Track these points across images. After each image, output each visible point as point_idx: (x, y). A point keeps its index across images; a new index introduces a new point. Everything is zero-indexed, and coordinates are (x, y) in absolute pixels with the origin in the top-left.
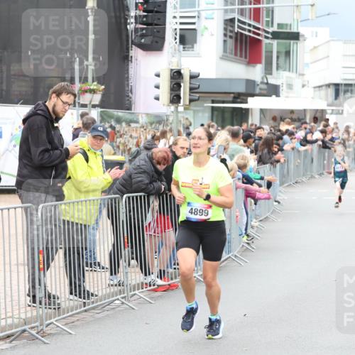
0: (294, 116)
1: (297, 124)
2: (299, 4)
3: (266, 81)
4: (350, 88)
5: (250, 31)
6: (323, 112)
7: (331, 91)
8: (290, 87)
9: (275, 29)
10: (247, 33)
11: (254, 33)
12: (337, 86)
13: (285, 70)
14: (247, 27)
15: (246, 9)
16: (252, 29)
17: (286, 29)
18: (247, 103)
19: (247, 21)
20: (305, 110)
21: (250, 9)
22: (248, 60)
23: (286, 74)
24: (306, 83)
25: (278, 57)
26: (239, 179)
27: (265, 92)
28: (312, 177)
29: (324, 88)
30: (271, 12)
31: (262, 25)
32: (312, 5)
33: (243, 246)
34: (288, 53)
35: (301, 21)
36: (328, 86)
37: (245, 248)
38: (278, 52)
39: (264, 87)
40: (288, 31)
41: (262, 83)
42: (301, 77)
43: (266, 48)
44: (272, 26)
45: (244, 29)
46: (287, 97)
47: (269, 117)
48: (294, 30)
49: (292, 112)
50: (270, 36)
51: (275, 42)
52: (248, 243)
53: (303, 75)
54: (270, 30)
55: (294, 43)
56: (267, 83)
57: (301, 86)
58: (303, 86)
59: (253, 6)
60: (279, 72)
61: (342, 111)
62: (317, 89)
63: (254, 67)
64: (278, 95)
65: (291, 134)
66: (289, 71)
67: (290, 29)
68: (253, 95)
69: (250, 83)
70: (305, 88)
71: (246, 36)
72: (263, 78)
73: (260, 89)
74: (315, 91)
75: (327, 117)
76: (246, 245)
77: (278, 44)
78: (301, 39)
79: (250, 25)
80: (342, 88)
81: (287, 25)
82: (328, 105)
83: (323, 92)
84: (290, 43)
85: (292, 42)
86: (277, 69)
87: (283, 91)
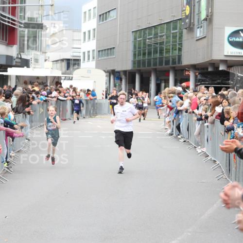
0: (40, 81)
1: (41, 86)
2: (43, 4)
3: (20, 57)
4: (77, 62)
5: (9, 22)
6: (59, 78)
7: (64, 64)
8: (36, 61)
9: (26, 21)
10: (7, 24)
11: (12, 23)
12: (68, 60)
13: (33, 50)
14: (7, 19)
15: (6, 7)
16: (10, 21)
17: (34, 21)
18: (7, 71)
19: (7, 15)
20: (47, 77)
21: (9, 7)
22: (7, 42)
23: (34, 52)
24: (47, 58)
25: (28, 41)
26: (2, 124)
27: (19, 64)
29: (59, 61)
30: (23, 10)
31: (17, 19)
32: (52, 5)
33: (4, 170)
34: (35, 37)
35: (44, 16)
36: (62, 60)
37: (5, 171)
38: (28, 37)
39: (19, 60)
40: (35, 22)
41: (17, 58)
42: (44, 54)
43: (20, 34)
44: (24, 19)
45: (5, 21)
46: (34, 68)
47: (22, 81)
48: (39, 22)
49: (38, 78)
50: (22, 26)
51: (26, 30)
52: (8, 168)
53: (46, 53)
54: (23, 22)
55: (39, 31)
56: (21, 58)
57: (44, 60)
58: (46, 60)
59: (11, 5)
61: (72, 77)
62: (55, 62)
63: (12, 47)
64: (28, 67)
65: (37, 93)
66: (36, 50)
67: (37, 21)
68: (11, 66)
69: (9, 58)
70: (47, 62)
71: (6, 25)
72: (18, 55)
73: (16, 62)
74: (53, 64)
75: (62, 81)
76: (7, 169)
77: (28, 31)
78: (44, 28)
79: (9, 18)
80: (72, 62)
81: (34, 18)
82: (62, 74)
83: (59, 65)
84: (37, 31)
85: (38, 30)
86: (28, 49)
87: (32, 64)
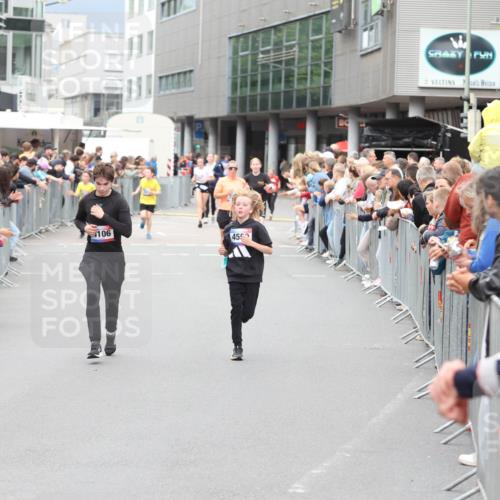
4: (115, 101)
6: (78, 133)
7: (89, 105)
8: (32, 97)
9: (10, 14)
12: (97, 96)
13: (24, 74)
17: (26, 15)
20: (52, 131)
23: (26, 79)
25: (14, 56)
28: (63, 225)
29: (78, 99)
34: (28, 50)
35: (47, 5)
36: (85, 96)
38: (14, 48)
40: (29, 18)
44: (6, 11)
46: (27, 112)
48: (37, 17)
49: (34, 132)
50: (2, 25)
51: (10, 34)
54: (4, 16)
55: (36, 36)
57: (46, 96)
58: (50, 96)
60: (16, 76)
61: (105, 132)
62: (69, 101)
64: (14, 109)
65: (32, 163)
66: (30, 75)
67: (32, 16)
70: (52, 99)
74: (66, 103)
77: (14, 36)
78: (47, 29)
80: (104, 101)
81: (27, 10)
82: (85, 124)
83: (77, 108)
84: (31, 36)
85: (34, 34)
86: (13, 72)
87: (22, 103)
